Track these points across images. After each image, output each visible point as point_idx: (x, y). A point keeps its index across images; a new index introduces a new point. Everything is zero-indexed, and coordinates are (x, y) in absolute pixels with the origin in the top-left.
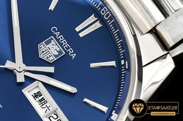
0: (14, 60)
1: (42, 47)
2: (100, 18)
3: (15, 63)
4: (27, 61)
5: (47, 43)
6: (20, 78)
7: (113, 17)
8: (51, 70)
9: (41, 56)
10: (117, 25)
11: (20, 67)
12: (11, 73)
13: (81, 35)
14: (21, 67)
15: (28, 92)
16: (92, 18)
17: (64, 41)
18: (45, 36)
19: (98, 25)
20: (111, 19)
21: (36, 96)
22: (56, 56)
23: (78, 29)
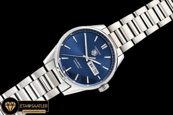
0: (85, 55)
1: (92, 52)
2: (107, 45)
4: (89, 56)
5: (94, 51)
6: (87, 60)
7: (111, 45)
8: (95, 58)
9: (92, 54)
10: (112, 47)
12: (85, 59)
13: (103, 49)
14: (87, 57)
15: (89, 64)
16: (105, 44)
17: (98, 50)
18: (93, 49)
19: (107, 46)
20: (110, 45)
21: (90, 65)
22: (96, 54)
23: (102, 47)
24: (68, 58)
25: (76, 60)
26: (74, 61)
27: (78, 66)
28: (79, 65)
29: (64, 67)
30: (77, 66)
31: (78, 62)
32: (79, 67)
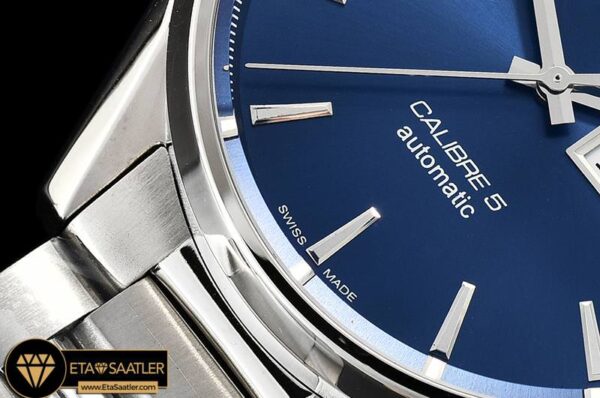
0: (536, 58)
3: (540, 64)
6: (561, 112)
11: (558, 78)
14: (560, 76)
15: (585, 156)
24: (324, 108)
25: (434, 125)
26: (405, 134)
27: (463, 185)
28: (475, 176)
29: (283, 209)
30: (450, 190)
31: (451, 148)
32: (476, 197)
